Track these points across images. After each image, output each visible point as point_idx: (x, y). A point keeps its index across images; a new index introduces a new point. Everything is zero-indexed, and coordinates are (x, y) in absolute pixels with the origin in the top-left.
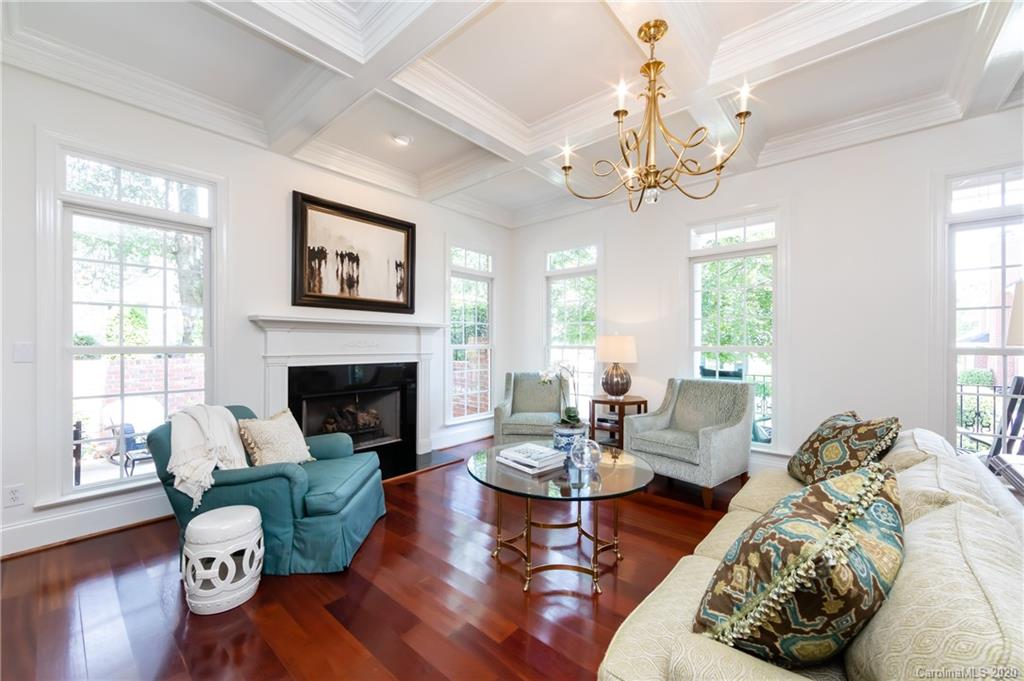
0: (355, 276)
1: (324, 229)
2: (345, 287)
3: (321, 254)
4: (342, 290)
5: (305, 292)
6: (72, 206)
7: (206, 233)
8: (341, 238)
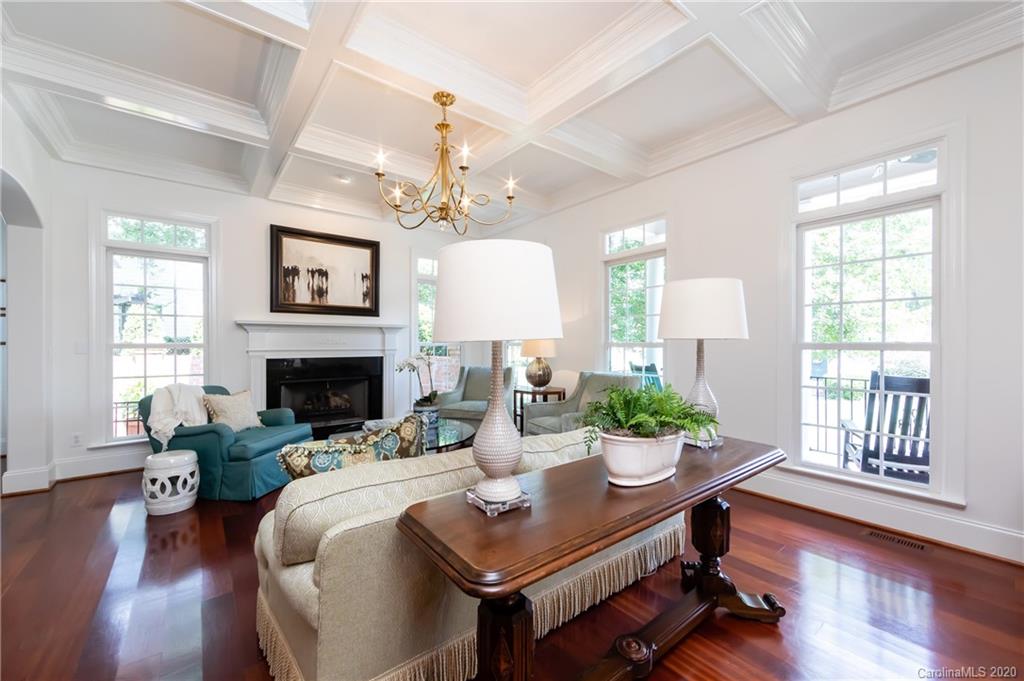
0: (324, 287)
1: (295, 252)
2: (316, 296)
3: (295, 272)
4: (313, 299)
5: (281, 302)
6: (113, 249)
7: (205, 261)
8: (312, 258)
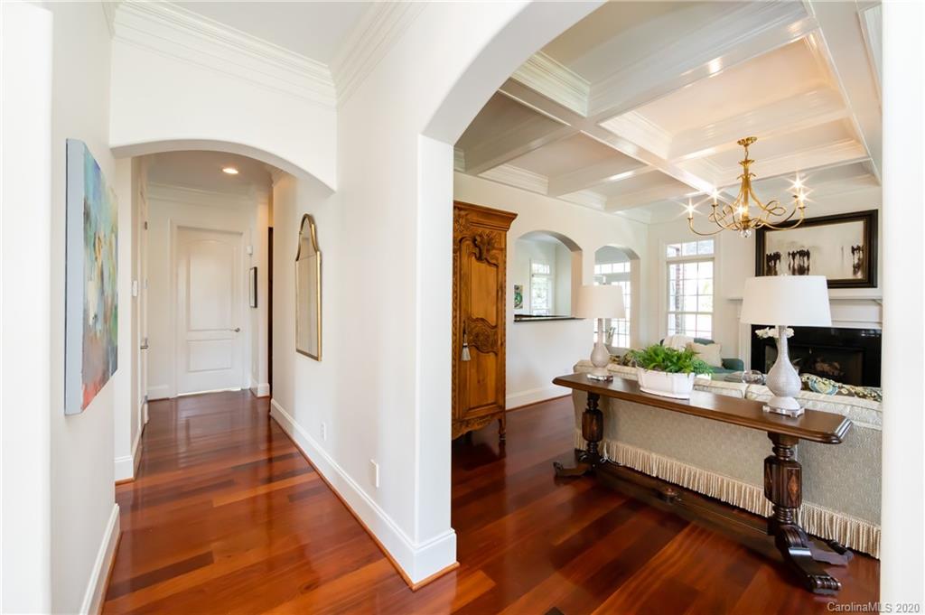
0: (806, 266)
1: (777, 240)
3: (777, 257)
7: (713, 260)
8: (793, 243)
